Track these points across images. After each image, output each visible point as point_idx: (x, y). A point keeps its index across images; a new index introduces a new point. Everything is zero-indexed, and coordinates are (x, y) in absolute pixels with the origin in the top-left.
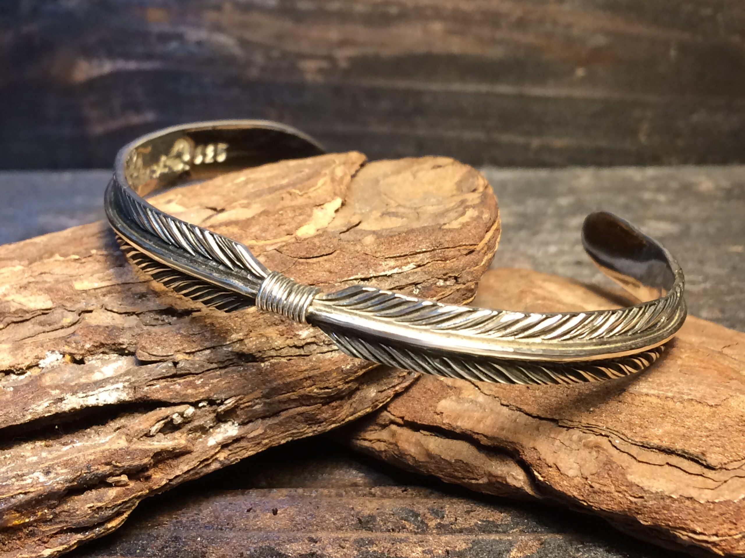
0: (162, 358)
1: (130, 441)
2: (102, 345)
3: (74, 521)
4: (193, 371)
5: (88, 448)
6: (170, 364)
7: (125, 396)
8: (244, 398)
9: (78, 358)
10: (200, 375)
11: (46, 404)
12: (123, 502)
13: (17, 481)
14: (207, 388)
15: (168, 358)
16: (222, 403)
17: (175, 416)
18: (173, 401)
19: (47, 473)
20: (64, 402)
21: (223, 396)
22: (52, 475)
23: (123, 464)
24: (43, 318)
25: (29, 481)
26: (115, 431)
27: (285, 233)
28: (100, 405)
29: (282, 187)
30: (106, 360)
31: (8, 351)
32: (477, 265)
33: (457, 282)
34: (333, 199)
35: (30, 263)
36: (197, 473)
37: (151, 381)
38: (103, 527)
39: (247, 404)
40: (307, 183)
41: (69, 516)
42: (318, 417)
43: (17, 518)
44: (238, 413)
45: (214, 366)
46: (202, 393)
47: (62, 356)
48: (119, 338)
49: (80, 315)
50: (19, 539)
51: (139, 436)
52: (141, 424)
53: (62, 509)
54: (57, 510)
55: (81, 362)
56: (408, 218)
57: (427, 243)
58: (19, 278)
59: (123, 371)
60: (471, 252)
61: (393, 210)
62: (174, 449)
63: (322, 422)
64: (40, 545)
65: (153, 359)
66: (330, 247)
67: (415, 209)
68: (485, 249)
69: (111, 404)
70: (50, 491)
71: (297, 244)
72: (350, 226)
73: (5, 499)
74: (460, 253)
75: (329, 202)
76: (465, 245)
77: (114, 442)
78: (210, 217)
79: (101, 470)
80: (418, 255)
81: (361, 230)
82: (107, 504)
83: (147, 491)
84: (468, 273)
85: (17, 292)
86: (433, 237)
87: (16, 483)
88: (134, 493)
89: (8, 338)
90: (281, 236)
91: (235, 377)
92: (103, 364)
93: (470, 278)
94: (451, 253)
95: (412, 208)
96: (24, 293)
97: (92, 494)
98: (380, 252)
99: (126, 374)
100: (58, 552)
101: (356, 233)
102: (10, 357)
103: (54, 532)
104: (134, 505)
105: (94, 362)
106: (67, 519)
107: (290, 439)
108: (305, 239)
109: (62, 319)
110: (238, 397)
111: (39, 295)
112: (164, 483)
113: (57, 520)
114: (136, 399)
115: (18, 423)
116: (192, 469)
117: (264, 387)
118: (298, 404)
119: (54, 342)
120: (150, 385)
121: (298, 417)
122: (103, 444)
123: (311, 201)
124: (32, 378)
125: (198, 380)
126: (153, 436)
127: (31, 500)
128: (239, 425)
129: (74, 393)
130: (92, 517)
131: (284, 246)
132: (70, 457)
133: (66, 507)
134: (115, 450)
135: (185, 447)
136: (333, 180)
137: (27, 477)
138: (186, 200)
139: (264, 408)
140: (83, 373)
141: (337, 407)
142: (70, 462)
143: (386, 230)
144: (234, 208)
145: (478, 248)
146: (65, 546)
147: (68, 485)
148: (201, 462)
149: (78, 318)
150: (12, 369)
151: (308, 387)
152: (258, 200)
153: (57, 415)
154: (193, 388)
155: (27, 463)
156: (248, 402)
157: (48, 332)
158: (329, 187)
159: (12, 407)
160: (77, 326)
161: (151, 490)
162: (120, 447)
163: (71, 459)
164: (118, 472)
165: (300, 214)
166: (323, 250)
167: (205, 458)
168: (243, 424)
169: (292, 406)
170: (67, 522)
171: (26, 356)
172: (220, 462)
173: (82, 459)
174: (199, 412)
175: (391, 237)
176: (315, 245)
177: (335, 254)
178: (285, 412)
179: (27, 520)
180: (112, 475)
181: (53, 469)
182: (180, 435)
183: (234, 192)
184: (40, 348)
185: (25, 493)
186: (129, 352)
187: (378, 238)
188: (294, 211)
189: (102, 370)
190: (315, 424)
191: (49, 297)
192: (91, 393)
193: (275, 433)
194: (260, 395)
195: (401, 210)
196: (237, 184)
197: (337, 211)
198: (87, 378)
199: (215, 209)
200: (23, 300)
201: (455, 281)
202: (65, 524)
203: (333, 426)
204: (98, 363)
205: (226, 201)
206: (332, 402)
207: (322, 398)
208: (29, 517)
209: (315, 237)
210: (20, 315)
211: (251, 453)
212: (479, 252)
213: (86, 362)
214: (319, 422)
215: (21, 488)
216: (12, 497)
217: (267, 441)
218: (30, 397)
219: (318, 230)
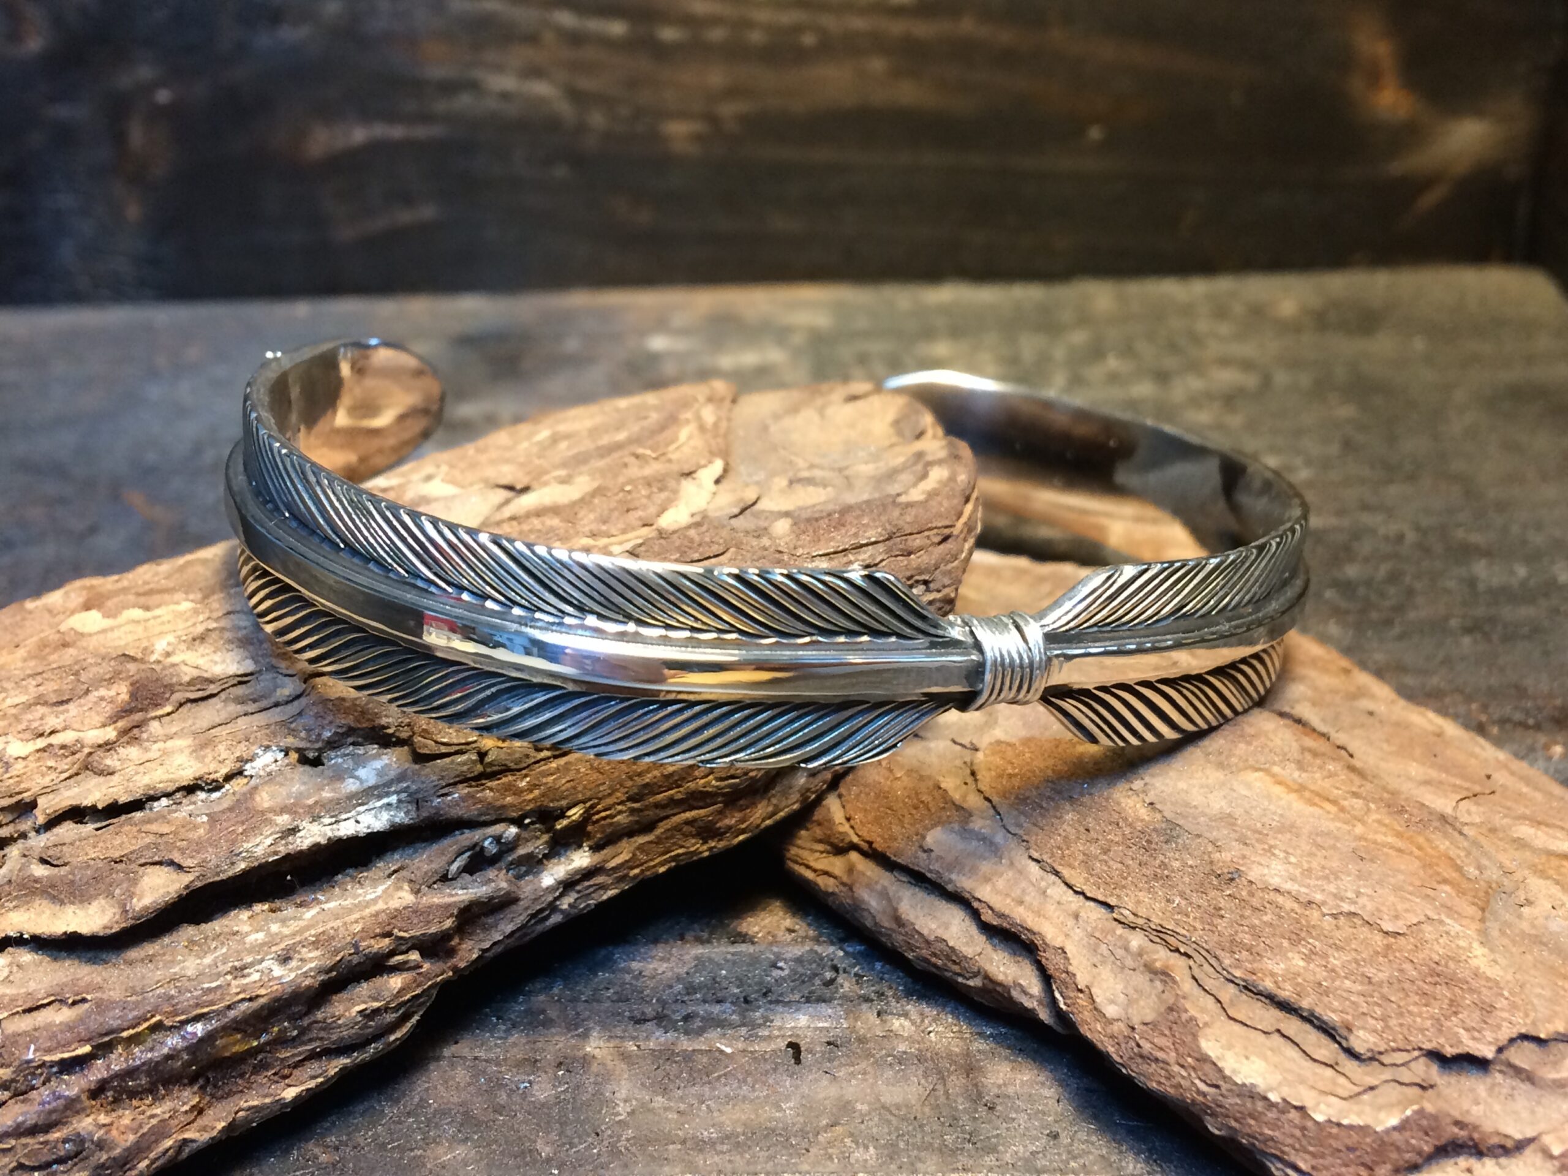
0: (457, 748)
1: (417, 892)
2: (351, 731)
3: (334, 1037)
4: (512, 765)
5: (350, 911)
6: (474, 757)
7: (400, 817)
8: (598, 804)
9: (311, 755)
10: (524, 772)
11: (269, 841)
12: (413, 997)
13: (235, 978)
14: (537, 792)
15: (468, 747)
16: (562, 816)
17: (486, 843)
18: (483, 818)
19: (284, 959)
20: (299, 835)
21: (564, 803)
22: (293, 964)
23: (412, 933)
24: (240, 690)
25: (256, 976)
26: (390, 876)
27: (640, 523)
28: (361, 835)
29: (618, 446)
30: (359, 755)
31: (187, 751)
32: (956, 559)
33: (928, 590)
34: (710, 462)
35: (206, 597)
36: (525, 935)
37: (443, 787)
38: (383, 1040)
39: (603, 814)
40: (661, 438)
41: (323, 1029)
42: (718, 825)
43: (238, 1041)
44: (589, 828)
45: (546, 754)
46: (530, 801)
47: (283, 754)
48: (380, 717)
49: (305, 682)
50: (242, 1076)
51: (431, 881)
52: (431, 861)
53: (313, 1019)
54: (306, 1022)
55: (316, 762)
56: (834, 486)
57: (877, 527)
58: (189, 623)
59: (392, 774)
60: (945, 539)
61: (805, 474)
62: (491, 898)
63: (725, 833)
64: (277, 1082)
65: (444, 749)
66: (719, 544)
67: (840, 470)
68: (966, 530)
69: (378, 832)
70: (293, 992)
71: (662, 541)
72: (742, 505)
73: (218, 1013)
74: (929, 542)
75: (705, 466)
76: (936, 528)
77: (391, 896)
78: (507, 502)
79: (376, 947)
80: (864, 549)
81: (763, 511)
82: (388, 1003)
83: (451, 973)
84: (944, 574)
85: (188, 649)
86: (884, 518)
87: (234, 983)
88: (430, 979)
89: (182, 730)
90: (633, 529)
91: (583, 770)
92: (355, 763)
93: (947, 581)
94: (917, 541)
95: (833, 469)
96: (203, 649)
97: (364, 988)
98: (803, 547)
99: (401, 777)
100: (308, 1090)
101: (757, 515)
102: (193, 762)
103: (298, 1059)
104: (430, 997)
105: (340, 760)
106: (322, 1034)
107: (673, 864)
108: (674, 532)
109: (275, 691)
110: (588, 805)
111: (228, 650)
112: (475, 956)
113: (306, 1038)
114: (422, 821)
115: (223, 876)
116: (519, 929)
117: (629, 783)
118: (685, 806)
119: (268, 731)
120: (443, 795)
121: (686, 829)
122: (375, 901)
123: (675, 468)
124: (238, 796)
125: (522, 780)
126: (452, 879)
127: (262, 1007)
128: (591, 848)
129: (316, 818)
130: (365, 1026)
131: (641, 545)
132: (321, 930)
133: (320, 1015)
134: (396, 910)
135: (508, 893)
136: (702, 428)
137: (252, 970)
138: (457, 473)
139: (631, 818)
140: (325, 782)
141: (747, 808)
142: (322, 938)
143: (806, 508)
144: (546, 484)
145: (955, 531)
146: (320, 1080)
147: (322, 977)
148: (533, 916)
149: (304, 686)
150: (199, 782)
151: (702, 778)
152: (584, 468)
153: (288, 857)
154: (514, 794)
155: (247, 946)
156: (605, 810)
157: (252, 714)
158: (698, 442)
159: (210, 850)
160: (303, 701)
161: (455, 969)
162: (404, 904)
163: (323, 933)
164: (404, 948)
165: (661, 490)
166: (707, 548)
167: (538, 907)
168: (596, 848)
169: (675, 811)
170: (321, 1039)
171: (221, 759)
172: (562, 911)
173: (342, 932)
174: (525, 834)
175: (817, 520)
176: (692, 541)
177: (728, 555)
178: (665, 822)
179: (255, 1043)
180: (392, 953)
181: (296, 952)
182: (496, 873)
183: (539, 457)
184: (244, 743)
185: (251, 999)
186: (398, 738)
187: (795, 524)
188: (649, 485)
189: (357, 773)
190: (712, 838)
191: (246, 654)
192: (344, 816)
193: (650, 857)
194: (624, 798)
195: (818, 473)
196: (539, 443)
197: (717, 482)
198: (334, 790)
199: (510, 488)
200: (201, 662)
201: (922, 587)
202: (318, 1043)
203: (741, 838)
204: (349, 763)
205: (529, 473)
206: (740, 799)
207: (724, 795)
208: (258, 1038)
209: (689, 527)
210: (199, 687)
211: (611, 893)
212: (958, 536)
213: (325, 761)
214: (719, 834)
215: (244, 991)
216: (229, 1007)
217: (636, 871)
218: (240, 830)
219: (693, 515)
